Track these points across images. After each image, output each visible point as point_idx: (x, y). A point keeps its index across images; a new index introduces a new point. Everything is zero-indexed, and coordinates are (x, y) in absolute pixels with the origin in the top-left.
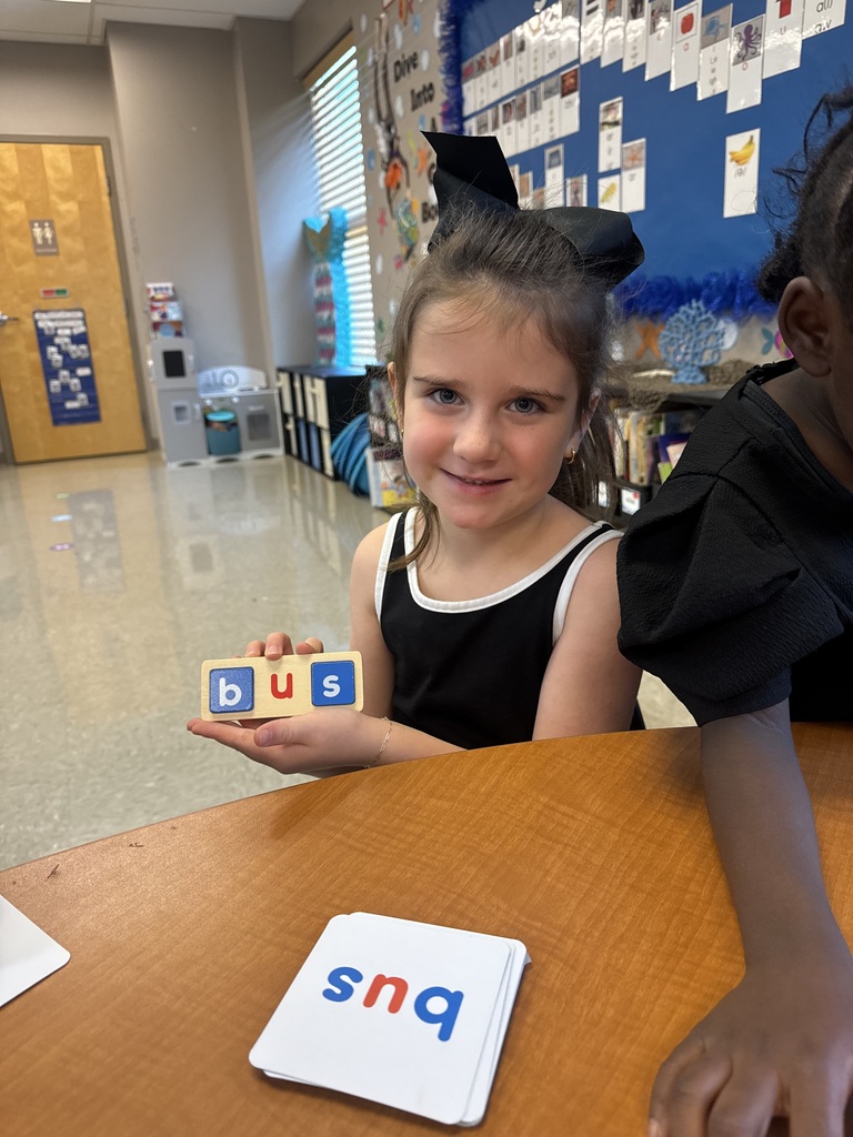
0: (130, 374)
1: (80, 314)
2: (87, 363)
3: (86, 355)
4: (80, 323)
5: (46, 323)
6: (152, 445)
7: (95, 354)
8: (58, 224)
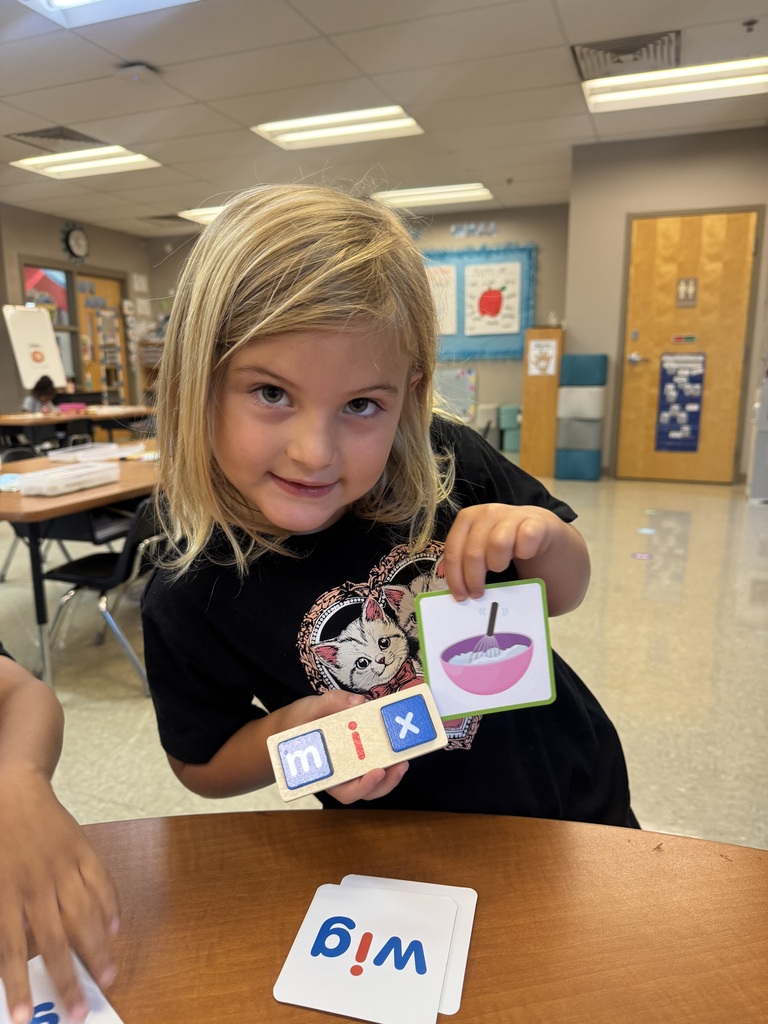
0: (734, 413)
1: (701, 358)
2: (697, 400)
3: (698, 394)
4: (699, 366)
5: (670, 364)
6: (739, 479)
7: (707, 394)
8: (702, 281)
